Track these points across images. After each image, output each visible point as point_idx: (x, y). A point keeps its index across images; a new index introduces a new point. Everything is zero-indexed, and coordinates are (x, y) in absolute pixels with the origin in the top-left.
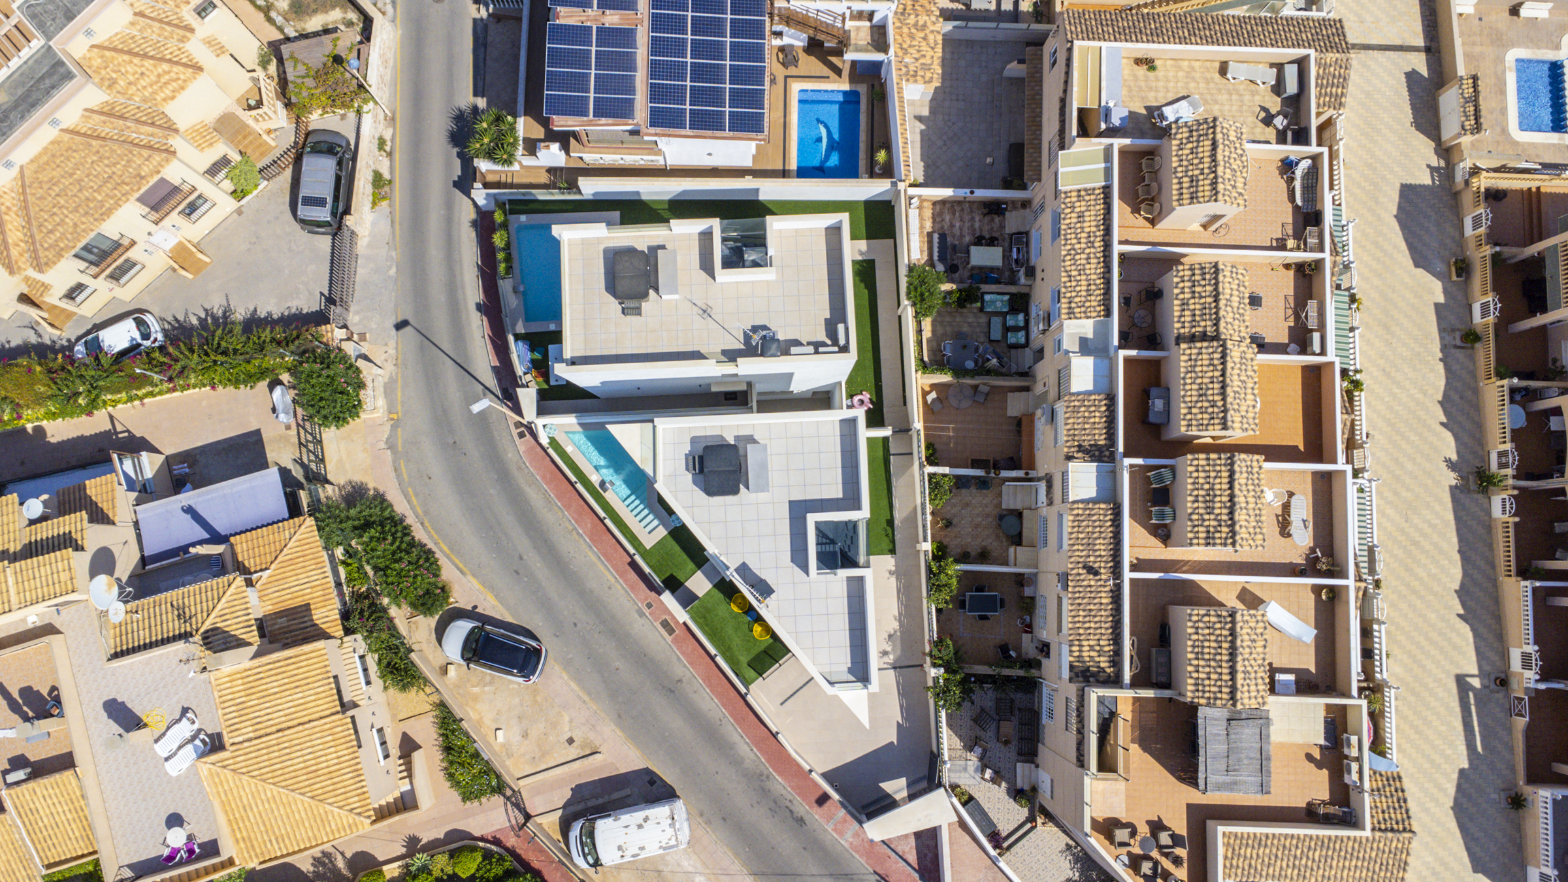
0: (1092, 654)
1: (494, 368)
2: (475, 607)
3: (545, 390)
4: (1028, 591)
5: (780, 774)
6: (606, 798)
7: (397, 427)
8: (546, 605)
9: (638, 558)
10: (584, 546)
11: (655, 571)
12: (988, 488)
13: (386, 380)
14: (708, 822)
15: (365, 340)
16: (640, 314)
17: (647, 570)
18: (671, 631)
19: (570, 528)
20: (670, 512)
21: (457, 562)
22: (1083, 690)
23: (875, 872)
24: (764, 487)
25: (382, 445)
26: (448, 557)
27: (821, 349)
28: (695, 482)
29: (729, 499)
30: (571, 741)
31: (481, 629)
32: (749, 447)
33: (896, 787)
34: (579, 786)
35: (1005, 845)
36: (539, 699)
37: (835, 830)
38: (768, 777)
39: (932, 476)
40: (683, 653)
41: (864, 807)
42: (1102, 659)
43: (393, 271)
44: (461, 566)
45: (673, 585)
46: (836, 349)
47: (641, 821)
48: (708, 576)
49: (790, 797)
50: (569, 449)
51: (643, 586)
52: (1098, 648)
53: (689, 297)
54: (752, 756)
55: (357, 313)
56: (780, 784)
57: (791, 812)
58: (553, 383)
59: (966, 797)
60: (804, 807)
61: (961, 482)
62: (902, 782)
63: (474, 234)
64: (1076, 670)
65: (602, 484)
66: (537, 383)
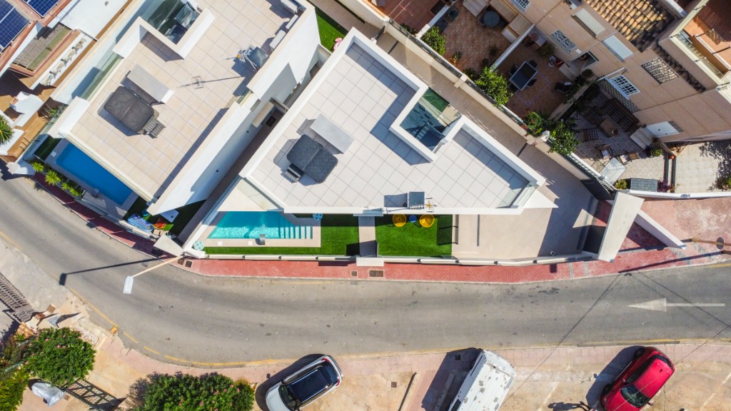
0: (639, 20)
1: (134, 247)
2: (268, 375)
3: (172, 228)
4: (540, 43)
5: (517, 280)
6: (445, 392)
7: (122, 333)
8: (302, 334)
9: (322, 258)
10: (286, 282)
11: (337, 254)
12: (457, 14)
13: (88, 316)
14: (509, 344)
15: (54, 309)
16: (163, 127)
17: (332, 258)
18: (380, 274)
19: (269, 281)
20: (310, 216)
21: (232, 364)
22: (658, 46)
23: (620, 272)
24: (348, 140)
25: (126, 351)
26: (225, 367)
27: (288, 27)
28: (305, 184)
29: (335, 170)
30: (394, 385)
31: (284, 385)
32: (312, 127)
33: (584, 219)
34: (424, 402)
35: (669, 184)
36: (354, 383)
37: (577, 275)
38: (513, 288)
39: (423, 38)
40: (399, 277)
41: (578, 248)
42: (648, 16)
43: (26, 259)
44: (237, 363)
45: (354, 250)
46: (296, 16)
47: (480, 387)
48: (366, 225)
49: (535, 286)
50: (220, 244)
51: (340, 268)
52: (639, 13)
53: (180, 85)
54: (493, 287)
55: (34, 299)
56: (523, 285)
57: (544, 292)
58: (171, 220)
59: (625, 184)
60: (548, 283)
61: (441, 26)
62: (583, 213)
63: (44, 192)
64: (639, 40)
65: (258, 241)
66: (165, 230)
